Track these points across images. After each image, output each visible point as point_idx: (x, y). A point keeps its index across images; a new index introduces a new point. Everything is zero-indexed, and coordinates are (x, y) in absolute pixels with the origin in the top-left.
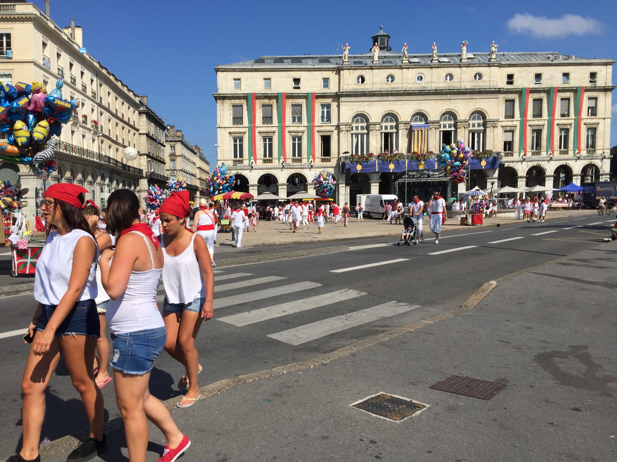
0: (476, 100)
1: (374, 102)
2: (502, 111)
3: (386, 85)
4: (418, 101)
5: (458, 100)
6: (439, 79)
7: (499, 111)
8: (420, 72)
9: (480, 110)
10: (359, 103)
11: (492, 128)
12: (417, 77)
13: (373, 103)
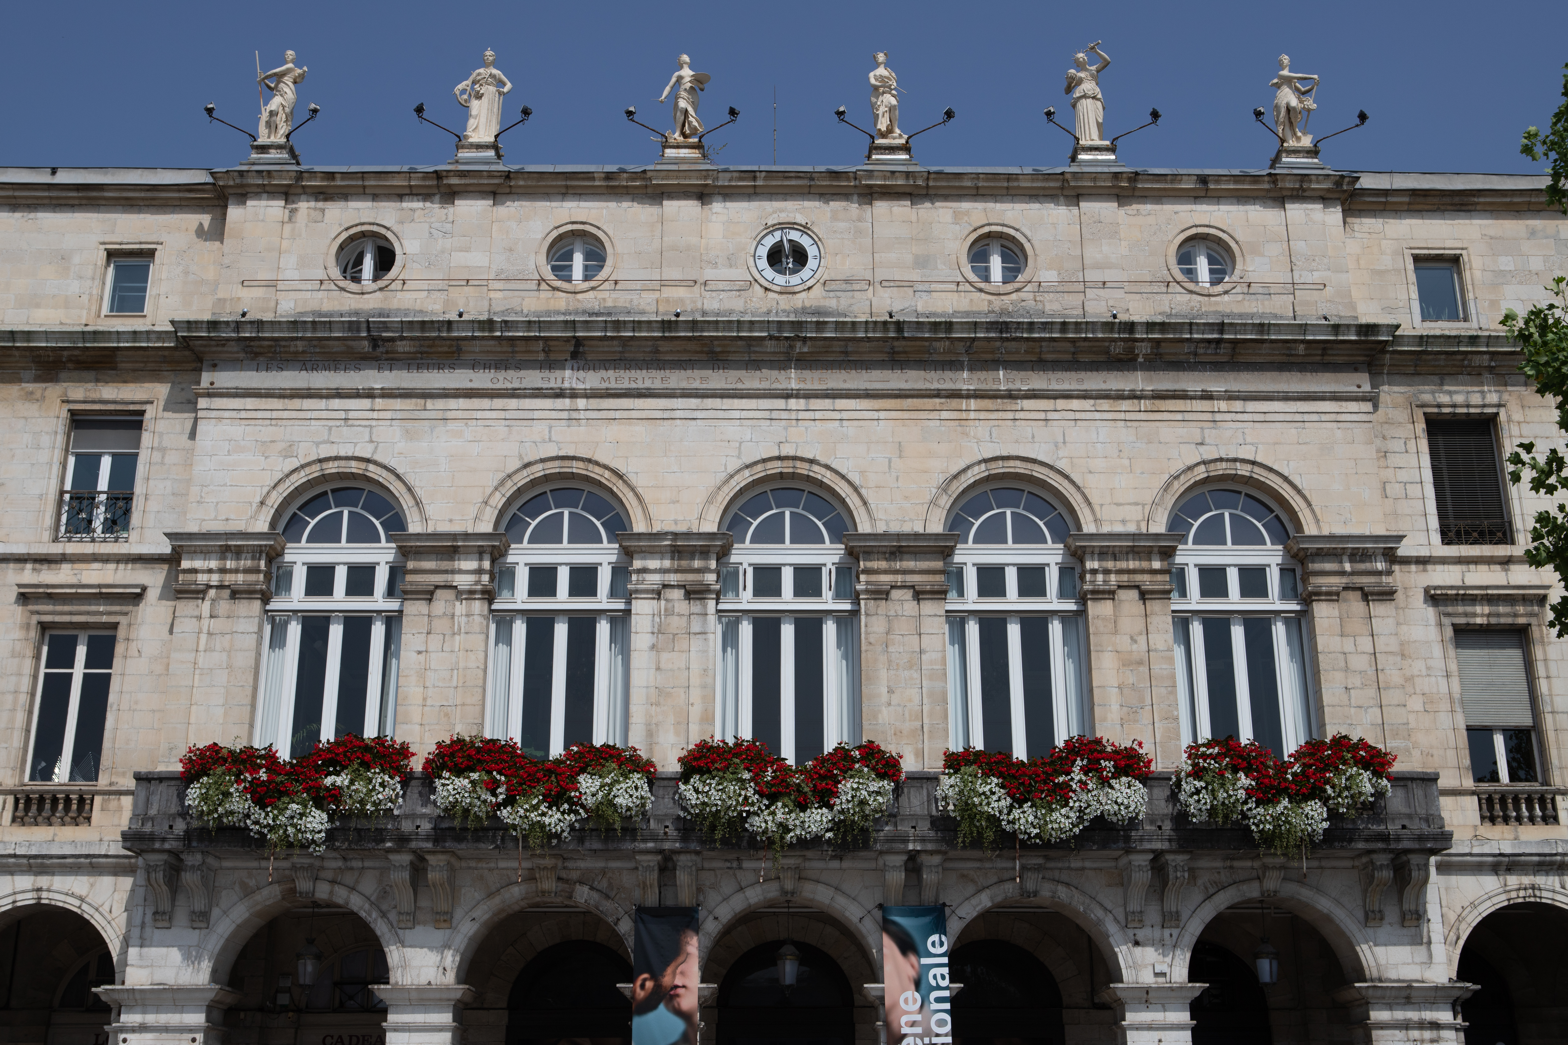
0: (1205, 405)
1: (452, 403)
2: (1414, 490)
3: (545, 294)
4: (780, 403)
5: (1075, 404)
6: (921, 262)
7: (1394, 490)
8: (784, 217)
9: (1244, 470)
10: (336, 403)
11: (1355, 604)
12: (763, 251)
13: (440, 403)
